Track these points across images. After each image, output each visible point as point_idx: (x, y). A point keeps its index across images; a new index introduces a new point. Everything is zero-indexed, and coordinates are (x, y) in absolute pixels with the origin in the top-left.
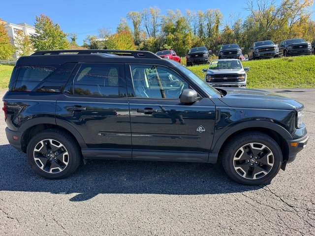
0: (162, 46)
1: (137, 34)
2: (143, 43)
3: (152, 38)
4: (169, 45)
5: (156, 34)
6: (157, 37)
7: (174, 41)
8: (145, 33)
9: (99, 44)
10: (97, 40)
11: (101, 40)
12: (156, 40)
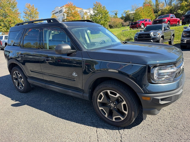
0: (176, 11)
1: (157, 5)
2: (161, 11)
3: (168, 7)
4: (182, 10)
5: (172, 3)
6: (173, 5)
7: (186, 7)
8: (163, 4)
9: (131, 15)
10: (129, 13)
11: (132, 12)
12: (171, 8)
